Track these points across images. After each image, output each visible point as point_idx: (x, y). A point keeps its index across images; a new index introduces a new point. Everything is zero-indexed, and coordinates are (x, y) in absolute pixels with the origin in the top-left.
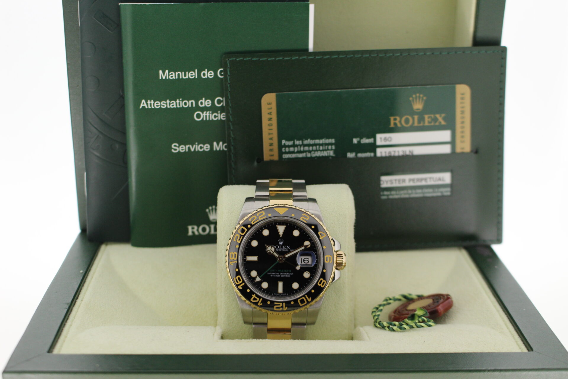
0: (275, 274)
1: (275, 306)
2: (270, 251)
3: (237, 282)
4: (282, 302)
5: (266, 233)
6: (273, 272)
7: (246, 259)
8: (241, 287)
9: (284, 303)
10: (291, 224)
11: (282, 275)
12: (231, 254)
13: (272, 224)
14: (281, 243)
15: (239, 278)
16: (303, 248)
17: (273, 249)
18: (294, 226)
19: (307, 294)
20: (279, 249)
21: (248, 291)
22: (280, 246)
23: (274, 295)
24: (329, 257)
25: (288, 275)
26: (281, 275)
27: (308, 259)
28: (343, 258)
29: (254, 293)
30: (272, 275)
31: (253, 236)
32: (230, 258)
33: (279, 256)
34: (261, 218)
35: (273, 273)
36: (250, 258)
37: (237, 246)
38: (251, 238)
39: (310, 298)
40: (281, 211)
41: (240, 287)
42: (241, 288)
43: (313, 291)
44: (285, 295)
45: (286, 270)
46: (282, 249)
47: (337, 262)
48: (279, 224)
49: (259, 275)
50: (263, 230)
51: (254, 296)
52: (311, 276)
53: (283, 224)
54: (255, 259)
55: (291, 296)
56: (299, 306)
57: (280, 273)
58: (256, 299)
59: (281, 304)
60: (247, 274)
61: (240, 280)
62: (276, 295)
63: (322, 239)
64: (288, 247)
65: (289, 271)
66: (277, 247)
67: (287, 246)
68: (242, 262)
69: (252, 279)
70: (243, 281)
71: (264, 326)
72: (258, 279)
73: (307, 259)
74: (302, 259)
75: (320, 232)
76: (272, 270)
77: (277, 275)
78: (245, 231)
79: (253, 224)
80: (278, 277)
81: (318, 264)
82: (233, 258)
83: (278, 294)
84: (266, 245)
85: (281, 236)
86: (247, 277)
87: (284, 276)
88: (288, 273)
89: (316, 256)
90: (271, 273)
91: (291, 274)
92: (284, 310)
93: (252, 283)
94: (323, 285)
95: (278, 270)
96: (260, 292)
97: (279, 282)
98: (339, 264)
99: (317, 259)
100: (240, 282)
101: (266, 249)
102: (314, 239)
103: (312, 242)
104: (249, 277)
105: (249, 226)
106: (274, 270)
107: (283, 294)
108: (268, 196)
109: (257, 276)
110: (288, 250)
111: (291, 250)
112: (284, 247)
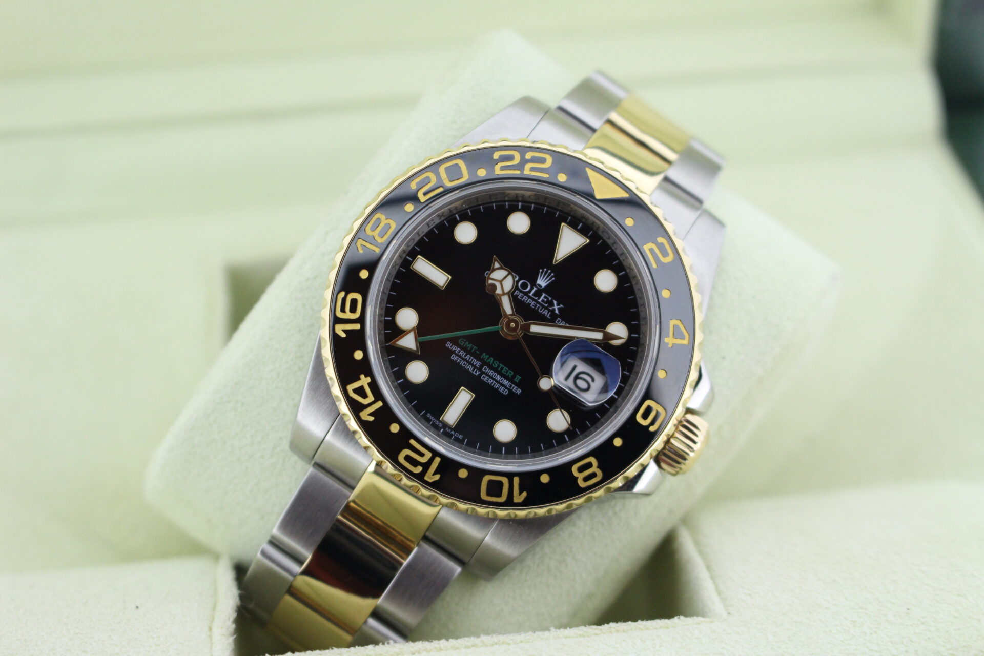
0: (468, 357)
1: (407, 452)
2: (498, 285)
3: (343, 310)
4: (435, 453)
5: (519, 223)
6: (464, 349)
7: (411, 263)
9: (438, 460)
10: (605, 246)
11: (487, 375)
12: (378, 215)
13: (552, 210)
14: (542, 282)
15: (354, 302)
16: (598, 336)
17: (508, 284)
18: (613, 256)
19: (522, 475)
20: (526, 294)
21: (359, 355)
22: (535, 289)
23: (424, 416)
25: (503, 385)
26: (483, 373)
27: (593, 380)
28: (694, 442)
29: (369, 373)
30: (458, 356)
31: (475, 209)
33: (513, 314)
34: (532, 169)
35: (462, 353)
36: (424, 267)
37: (410, 208)
38: (466, 209)
39: (525, 494)
40: (603, 190)
41: (340, 330)
42: (343, 335)
43: (545, 479)
44: (457, 439)
45: (505, 368)
46: (536, 301)
47: (672, 441)
48: (573, 225)
49: (420, 330)
50: (516, 209)
51: (364, 381)
52: (567, 432)
53: (583, 232)
54: (439, 277)
55: (474, 453)
56: (475, 498)
57: (484, 363)
58: (365, 396)
59: (429, 455)
60: (387, 308)
61: (353, 309)
62: (431, 420)
63: (669, 346)
64: (556, 307)
65: (514, 377)
66: (524, 286)
67: (555, 302)
68: (396, 263)
69: (391, 331)
70: (361, 320)
71: (343, 489)
72: (408, 342)
73: (589, 379)
74: (575, 367)
75: (678, 323)
76: (467, 343)
77: (472, 365)
78: (462, 177)
79: (498, 175)
80: (472, 373)
81: (611, 410)
82: (376, 234)
83: (437, 421)
84: (496, 260)
85: (556, 261)
86: (380, 315)
87: (489, 381)
88: (508, 382)
89: (620, 383)
90: (457, 350)
91: (513, 388)
92: (426, 478)
93: (383, 339)
94: (586, 479)
95: (484, 354)
96: (392, 382)
97: (463, 392)
98: (674, 452)
99: (618, 392)
100: (349, 315)
101: (489, 272)
102: (646, 331)
103: (636, 336)
104: (386, 318)
105: (482, 173)
106: (471, 345)
107: (452, 432)
108: (594, 130)
109: (413, 329)
110: (550, 313)
111: (558, 319)
112: (545, 300)
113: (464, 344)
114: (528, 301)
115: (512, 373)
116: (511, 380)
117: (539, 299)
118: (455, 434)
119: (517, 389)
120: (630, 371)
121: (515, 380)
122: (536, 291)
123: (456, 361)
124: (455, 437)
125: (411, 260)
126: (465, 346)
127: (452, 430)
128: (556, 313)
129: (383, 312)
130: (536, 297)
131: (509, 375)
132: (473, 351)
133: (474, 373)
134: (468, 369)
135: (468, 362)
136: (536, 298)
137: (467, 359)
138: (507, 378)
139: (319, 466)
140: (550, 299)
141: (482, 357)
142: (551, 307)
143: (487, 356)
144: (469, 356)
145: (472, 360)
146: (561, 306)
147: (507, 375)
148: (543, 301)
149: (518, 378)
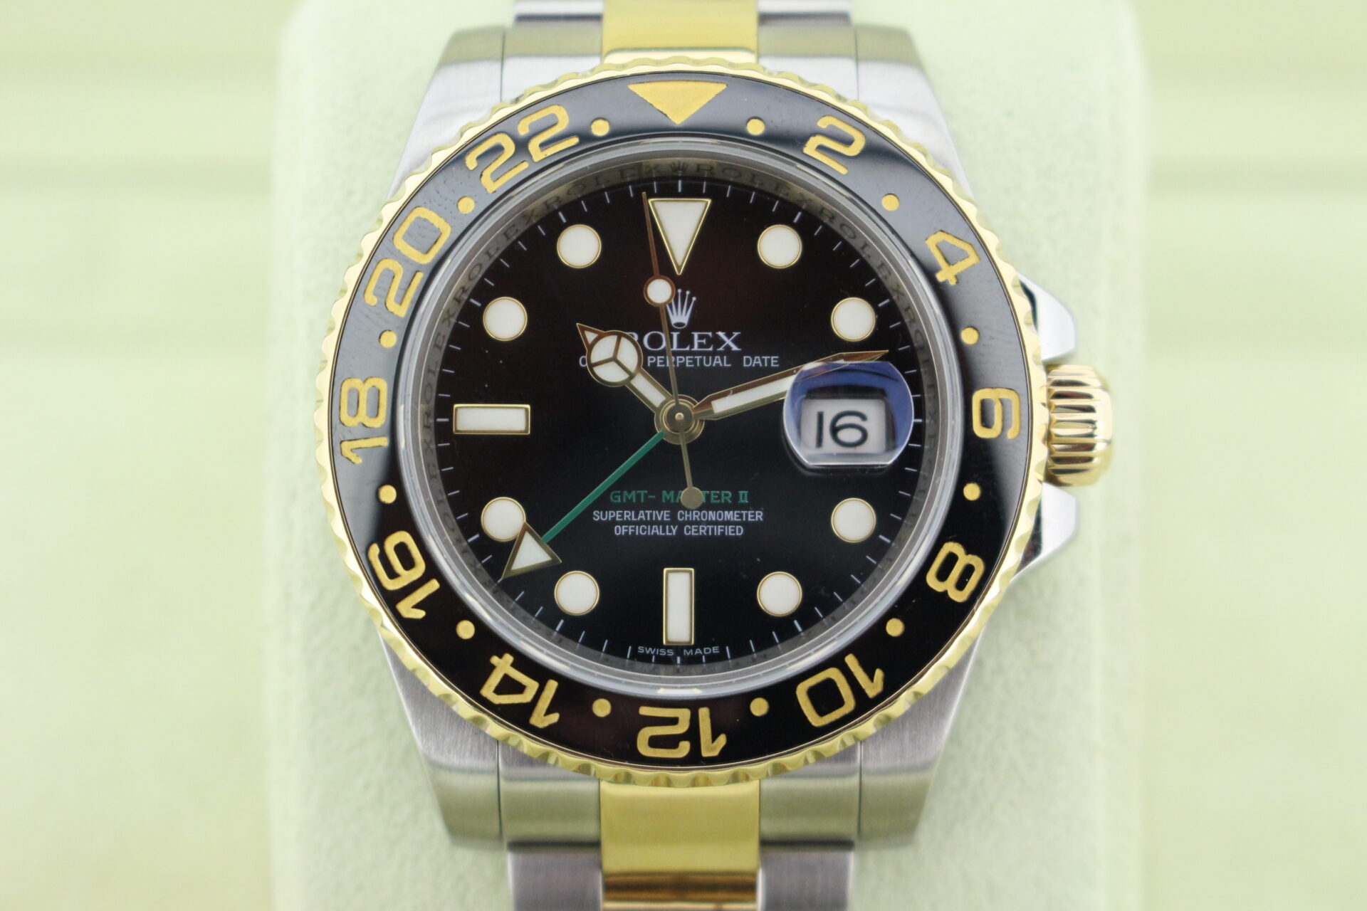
0: (641, 516)
1: (646, 733)
2: (612, 367)
3: (392, 574)
4: (693, 705)
5: (580, 246)
6: (627, 506)
7: (449, 425)
8: (418, 606)
9: (704, 713)
10: (742, 191)
11: (691, 523)
12: (346, 387)
13: (618, 190)
14: (679, 316)
15: (401, 549)
17: (629, 355)
18: (766, 198)
19: (855, 647)
20: (667, 351)
21: (466, 630)
22: (675, 335)
23: (637, 657)
24: (1002, 401)
25: (728, 523)
26: (682, 525)
27: (863, 417)
28: (1090, 409)
29: (502, 647)
30: (626, 524)
31: (494, 271)
32: (345, 417)
33: (668, 399)
34: (544, 146)
35: (629, 515)
36: (476, 418)
37: (391, 340)
38: (481, 281)
39: (879, 674)
40: (680, 104)
41: (408, 609)
42: (420, 614)
43: (895, 628)
44: (712, 659)
45: (713, 494)
46: (690, 353)
47: (1055, 431)
48: (668, 191)
49: (537, 523)
50: (561, 228)
51: (503, 665)
52: (880, 528)
53: (692, 192)
54: (510, 418)
55: (754, 662)
56: (803, 734)
57: (673, 508)
58: (520, 688)
59: (684, 715)
60: (460, 523)
61: (408, 563)
62: (650, 656)
63: (952, 282)
64: (729, 342)
65: (736, 497)
66: (655, 341)
67: (721, 334)
68: (425, 441)
69: (490, 556)
70: (433, 571)
71: (584, 857)
72: (532, 554)
73: (856, 420)
74: (820, 417)
75: (940, 237)
76: (625, 493)
77: (657, 523)
78: (439, 234)
79: (495, 192)
80: (666, 536)
81: (926, 447)
82: (363, 416)
83: (662, 650)
84: (583, 329)
85: (679, 268)
86: (457, 542)
87: (701, 531)
88: (731, 512)
89: (913, 394)
90: (617, 515)
91: (747, 515)
92: (705, 754)
93: (487, 577)
94: (961, 585)
95: (664, 492)
96: (548, 636)
97: (671, 576)
98: (1070, 446)
99: (920, 412)
100: (407, 577)
101: (586, 357)
102: (899, 285)
103: (887, 301)
104: (470, 540)
105: (468, 207)
106: (633, 493)
107: (696, 652)
108: (597, 18)
109: (524, 530)
110: (725, 357)
111: (745, 357)
112: (704, 341)
113: (622, 499)
114: (678, 362)
115: (730, 493)
116: (734, 505)
117: (692, 346)
118: (703, 651)
119: (754, 514)
120: (915, 364)
121: (741, 501)
122: (679, 337)
123: (626, 533)
124: (707, 657)
125: (446, 420)
126: (625, 501)
127: (694, 648)
128: (735, 352)
129: (458, 532)
130: (685, 347)
131: (725, 500)
132: (642, 500)
133: (668, 534)
134: (655, 534)
135: (646, 523)
136: (688, 349)
137: (641, 519)
138: (726, 507)
139: (521, 845)
140: (710, 334)
141: (664, 501)
142: (720, 347)
143: (672, 493)
144: (642, 512)
145: (651, 515)
146: (736, 334)
147: (723, 501)
148: (701, 345)
149: (743, 495)
